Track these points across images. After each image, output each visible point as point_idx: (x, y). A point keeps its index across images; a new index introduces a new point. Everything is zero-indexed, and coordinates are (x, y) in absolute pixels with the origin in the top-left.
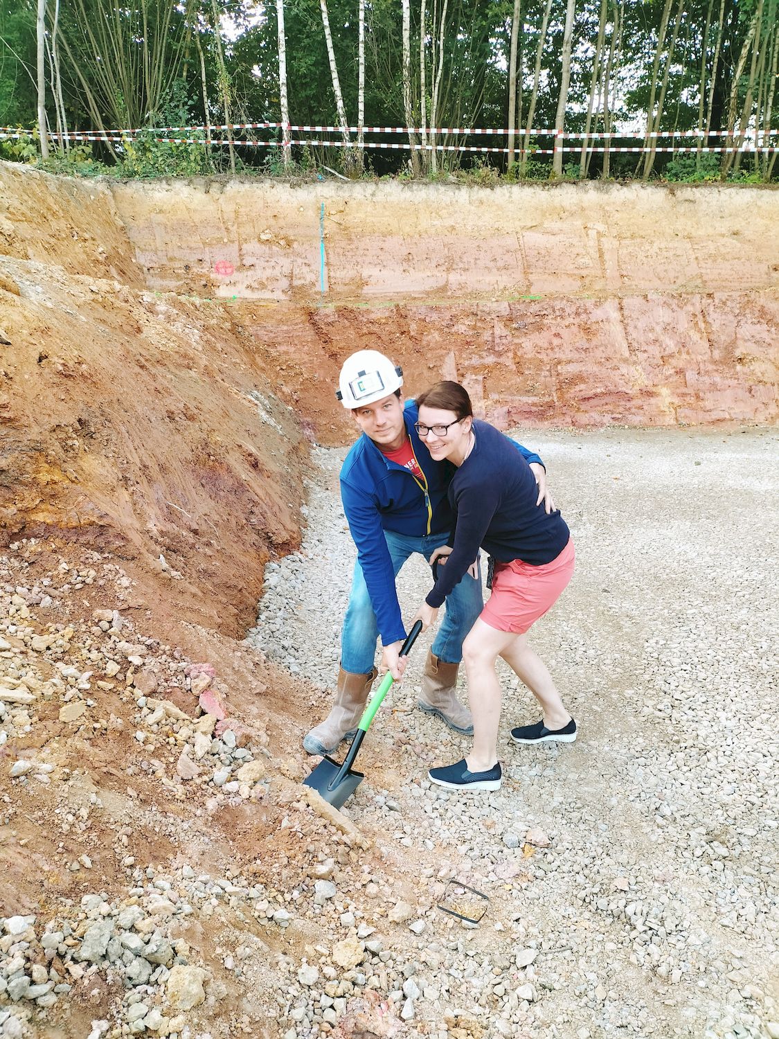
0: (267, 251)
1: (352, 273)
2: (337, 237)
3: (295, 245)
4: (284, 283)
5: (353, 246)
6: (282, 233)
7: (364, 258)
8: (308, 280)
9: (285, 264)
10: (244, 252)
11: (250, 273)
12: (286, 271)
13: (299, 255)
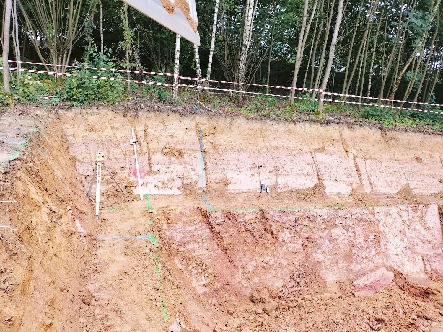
0: (168, 161)
1: (221, 176)
2: (211, 152)
3: (185, 156)
4: (179, 183)
5: (221, 158)
6: (177, 147)
7: (228, 166)
8: (194, 180)
9: (179, 169)
10: (152, 161)
11: (157, 176)
12: (180, 174)
13: (188, 163)
